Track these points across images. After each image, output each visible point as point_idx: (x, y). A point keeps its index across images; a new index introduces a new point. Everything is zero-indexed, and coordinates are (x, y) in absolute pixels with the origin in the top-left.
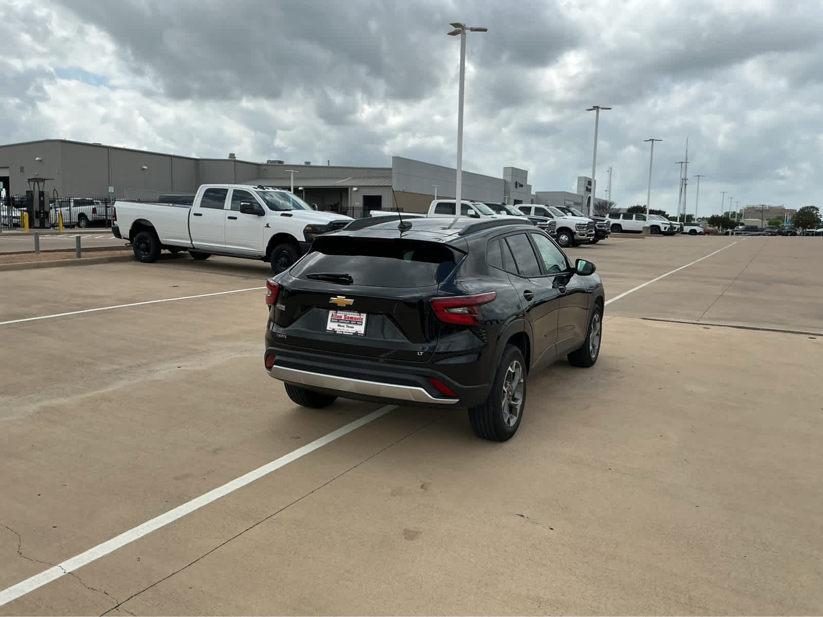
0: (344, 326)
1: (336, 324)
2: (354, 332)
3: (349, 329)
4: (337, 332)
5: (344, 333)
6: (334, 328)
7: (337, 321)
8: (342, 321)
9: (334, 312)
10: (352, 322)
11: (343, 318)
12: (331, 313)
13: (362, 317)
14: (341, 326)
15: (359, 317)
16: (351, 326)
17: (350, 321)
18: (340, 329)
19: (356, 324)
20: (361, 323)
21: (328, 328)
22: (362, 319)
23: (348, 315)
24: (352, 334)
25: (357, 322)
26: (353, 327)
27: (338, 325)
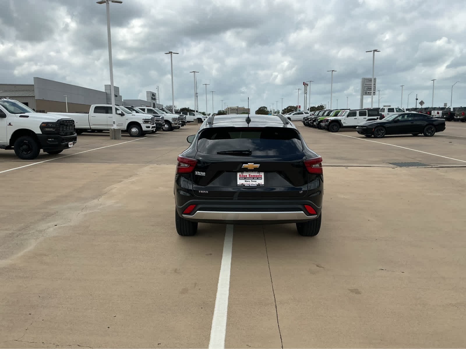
0: (249, 181)
1: (244, 180)
2: (257, 184)
3: (253, 182)
4: (246, 185)
5: (250, 185)
6: (243, 183)
7: (244, 178)
8: (248, 178)
9: (241, 173)
10: (255, 178)
11: (248, 176)
12: (238, 174)
13: (261, 175)
14: (247, 181)
15: (259, 175)
16: (254, 180)
17: (253, 178)
18: (247, 183)
19: (258, 179)
20: (261, 178)
21: (238, 184)
22: (261, 176)
23: (251, 175)
24: (256, 185)
25: (258, 178)
26: (256, 181)
27: (245, 181)
